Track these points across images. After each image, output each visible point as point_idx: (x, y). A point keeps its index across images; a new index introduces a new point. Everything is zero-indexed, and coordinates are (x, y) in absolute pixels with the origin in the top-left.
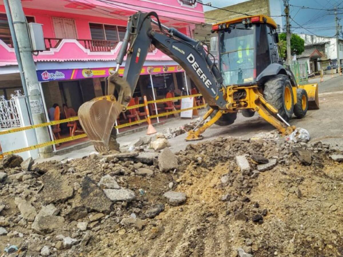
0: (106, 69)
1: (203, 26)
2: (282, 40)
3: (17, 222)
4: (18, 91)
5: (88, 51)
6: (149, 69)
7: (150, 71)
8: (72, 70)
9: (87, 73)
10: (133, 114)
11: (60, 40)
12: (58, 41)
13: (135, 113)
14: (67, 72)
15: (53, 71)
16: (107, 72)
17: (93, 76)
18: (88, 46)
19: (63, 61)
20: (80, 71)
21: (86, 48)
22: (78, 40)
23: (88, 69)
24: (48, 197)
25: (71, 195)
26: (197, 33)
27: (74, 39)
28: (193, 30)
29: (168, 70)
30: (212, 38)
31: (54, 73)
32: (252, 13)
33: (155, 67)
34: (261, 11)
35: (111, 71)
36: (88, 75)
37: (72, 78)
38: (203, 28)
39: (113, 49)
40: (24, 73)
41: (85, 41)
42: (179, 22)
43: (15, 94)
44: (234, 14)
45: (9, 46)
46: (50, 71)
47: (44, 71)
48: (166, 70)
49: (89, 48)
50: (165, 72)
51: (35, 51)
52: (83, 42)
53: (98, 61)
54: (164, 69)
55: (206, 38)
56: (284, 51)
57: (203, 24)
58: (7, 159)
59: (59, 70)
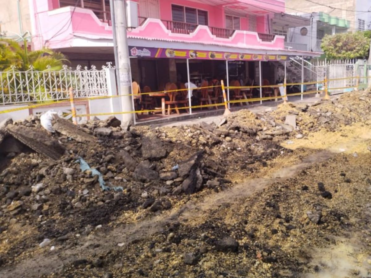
0: (188, 51)
1: (282, 16)
2: (366, 38)
3: (121, 170)
4: (109, 63)
5: (169, 32)
6: (225, 55)
7: (227, 57)
8: (158, 49)
9: (170, 53)
10: (205, 97)
11: (146, 19)
12: (143, 19)
13: (207, 97)
14: (153, 50)
15: (141, 48)
16: (187, 54)
17: (175, 56)
18: (169, 28)
19: (151, 39)
20: (164, 50)
21: (168, 29)
22: (162, 20)
23: (172, 49)
24: (146, 154)
25: (164, 155)
26: (274, 23)
27: (159, 19)
28: (272, 20)
29: (244, 58)
30: (289, 29)
31: (142, 50)
32: (336, 6)
33: (232, 53)
34: (346, 4)
35: (191, 53)
36: (171, 55)
37: (156, 57)
38: (282, 18)
39: (192, 32)
40: (117, 47)
41: (167, 22)
42: (259, 10)
43: (106, 65)
44: (315, 5)
45: (101, 21)
46: (138, 48)
47: (133, 47)
48: (242, 57)
49: (171, 29)
50: (241, 59)
51: (129, 28)
52: (166, 22)
53: (181, 42)
54: (240, 56)
55: (283, 29)
56: (367, 49)
57: (283, 14)
58: (110, 120)
59: (146, 48)
